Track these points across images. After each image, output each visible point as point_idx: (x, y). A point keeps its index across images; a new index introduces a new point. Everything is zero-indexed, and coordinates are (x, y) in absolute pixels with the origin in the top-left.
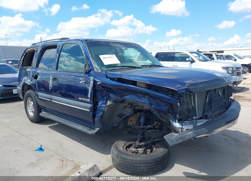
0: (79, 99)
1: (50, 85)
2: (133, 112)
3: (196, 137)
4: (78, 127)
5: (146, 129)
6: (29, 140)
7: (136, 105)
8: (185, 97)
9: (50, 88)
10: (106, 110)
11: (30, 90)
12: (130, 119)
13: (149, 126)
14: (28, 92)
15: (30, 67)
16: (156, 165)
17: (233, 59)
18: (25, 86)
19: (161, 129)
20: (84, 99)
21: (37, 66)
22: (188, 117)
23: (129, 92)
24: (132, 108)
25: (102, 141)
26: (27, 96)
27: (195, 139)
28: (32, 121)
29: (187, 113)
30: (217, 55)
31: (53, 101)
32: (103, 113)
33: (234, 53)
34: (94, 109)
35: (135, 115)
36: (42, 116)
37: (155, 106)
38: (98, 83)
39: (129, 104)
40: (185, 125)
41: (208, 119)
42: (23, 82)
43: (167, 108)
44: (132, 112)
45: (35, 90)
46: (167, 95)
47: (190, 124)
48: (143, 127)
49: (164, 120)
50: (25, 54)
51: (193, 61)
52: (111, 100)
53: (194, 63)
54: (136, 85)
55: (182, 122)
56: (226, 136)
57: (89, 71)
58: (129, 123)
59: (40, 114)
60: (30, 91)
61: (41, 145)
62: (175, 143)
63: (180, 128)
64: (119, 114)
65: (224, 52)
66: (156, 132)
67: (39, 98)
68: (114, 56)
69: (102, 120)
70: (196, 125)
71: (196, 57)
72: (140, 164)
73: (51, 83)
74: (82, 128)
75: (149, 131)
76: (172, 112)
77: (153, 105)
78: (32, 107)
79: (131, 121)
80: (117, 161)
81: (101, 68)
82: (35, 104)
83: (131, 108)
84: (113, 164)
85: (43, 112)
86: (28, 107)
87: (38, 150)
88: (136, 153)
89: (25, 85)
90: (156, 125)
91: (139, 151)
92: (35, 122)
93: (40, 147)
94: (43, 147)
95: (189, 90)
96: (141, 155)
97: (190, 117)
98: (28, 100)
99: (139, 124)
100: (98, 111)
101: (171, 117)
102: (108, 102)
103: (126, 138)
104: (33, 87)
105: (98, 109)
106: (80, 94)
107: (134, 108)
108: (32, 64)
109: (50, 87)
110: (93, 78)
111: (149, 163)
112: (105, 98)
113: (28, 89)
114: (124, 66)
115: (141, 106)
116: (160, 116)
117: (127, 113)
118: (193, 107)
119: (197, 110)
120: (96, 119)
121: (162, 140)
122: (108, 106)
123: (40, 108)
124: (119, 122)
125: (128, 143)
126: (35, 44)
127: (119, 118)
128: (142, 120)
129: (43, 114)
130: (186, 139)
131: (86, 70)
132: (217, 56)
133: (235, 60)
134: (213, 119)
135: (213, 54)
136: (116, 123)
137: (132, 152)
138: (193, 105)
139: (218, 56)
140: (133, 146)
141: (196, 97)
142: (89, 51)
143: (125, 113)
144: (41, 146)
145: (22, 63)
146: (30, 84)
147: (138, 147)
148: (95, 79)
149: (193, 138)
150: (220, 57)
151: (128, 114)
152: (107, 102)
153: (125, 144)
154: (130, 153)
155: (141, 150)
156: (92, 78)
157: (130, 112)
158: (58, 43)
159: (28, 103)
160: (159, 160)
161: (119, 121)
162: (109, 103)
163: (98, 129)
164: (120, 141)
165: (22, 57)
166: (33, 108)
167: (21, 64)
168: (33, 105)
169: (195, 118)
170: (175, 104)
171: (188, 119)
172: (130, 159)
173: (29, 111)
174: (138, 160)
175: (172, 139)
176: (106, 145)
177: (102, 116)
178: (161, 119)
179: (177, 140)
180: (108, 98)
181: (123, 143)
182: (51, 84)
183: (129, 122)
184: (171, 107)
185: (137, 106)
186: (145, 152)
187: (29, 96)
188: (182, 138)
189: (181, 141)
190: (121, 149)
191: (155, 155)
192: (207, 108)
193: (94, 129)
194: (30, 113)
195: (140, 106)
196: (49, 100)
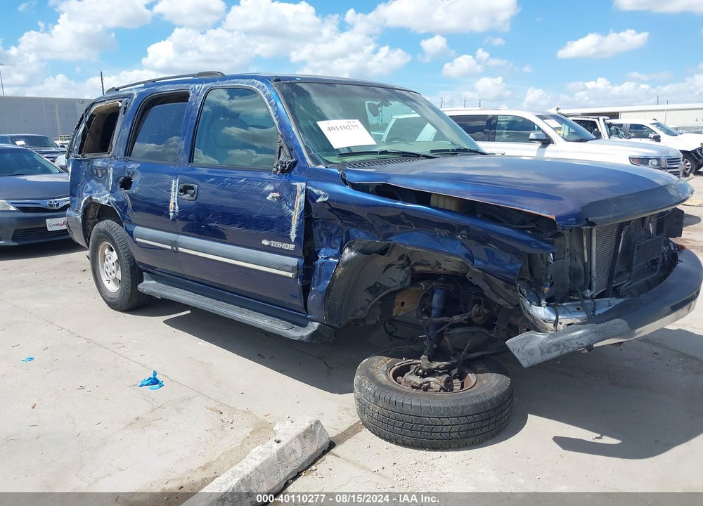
0: (263, 242)
1: (171, 205)
2: (409, 280)
3: (594, 346)
4: (258, 320)
5: (449, 324)
6: (116, 359)
7: (419, 261)
8: (567, 238)
9: (171, 214)
10: (339, 272)
11: (107, 221)
12: (399, 300)
13: (456, 318)
14: (103, 225)
15: (105, 155)
16: (482, 421)
17: (652, 135)
18: (92, 210)
19: (489, 324)
20: (278, 245)
21: (128, 152)
22: (572, 292)
23: (410, 225)
24: (408, 268)
25: (319, 358)
26: (97, 237)
27: (589, 350)
28: (113, 305)
29: (568, 280)
30: (609, 125)
31: (180, 249)
32: (332, 282)
33: (655, 119)
34: (307, 271)
35: (413, 289)
36: (145, 291)
37: (483, 262)
38: (319, 200)
39: (401, 258)
40: (563, 313)
41: (622, 297)
42: (85, 199)
43: (519, 266)
44: (406, 279)
45: (124, 219)
46: (523, 231)
47: (578, 309)
48: (440, 319)
49: (501, 301)
50: (88, 117)
51: (546, 142)
52: (353, 246)
53: (550, 147)
54: (427, 204)
55: (554, 305)
56: (654, 344)
57: (290, 166)
58: (398, 311)
59: (140, 286)
60: (109, 222)
61: (155, 371)
62: (538, 358)
63: (550, 321)
64: (372, 284)
65: (621, 115)
66: (474, 333)
67: (136, 242)
68: (357, 122)
69: (329, 301)
70: (594, 312)
71: (555, 129)
72: (440, 418)
73: (174, 199)
74: (270, 324)
75: (458, 330)
76: (529, 278)
77: (479, 259)
78: (113, 267)
79: (403, 304)
80: (377, 411)
81: (326, 158)
82: (124, 258)
83: (403, 267)
84: (362, 419)
85: (147, 280)
86: (100, 267)
87: (146, 383)
88: (426, 389)
89: (90, 204)
90: (477, 315)
91: (432, 385)
92: (124, 308)
93: (152, 377)
94: (158, 377)
95: (587, 219)
96: (438, 394)
97: (576, 292)
98: (101, 247)
99: (428, 313)
100: (316, 277)
101: (525, 292)
102: (347, 251)
103: (389, 351)
104: (119, 211)
105: (317, 272)
106: (265, 230)
107: (413, 270)
108: (110, 148)
109: (171, 211)
110: (303, 184)
111: (466, 416)
112: (338, 242)
113: (100, 218)
114: (385, 152)
115: (433, 264)
116: (491, 289)
117: (393, 282)
118: (584, 264)
119: (594, 274)
120: (311, 297)
121: (490, 355)
122: (346, 264)
123: (139, 269)
124: (369, 306)
125: (398, 364)
126: (117, 90)
127: (369, 297)
128: (436, 300)
129: (149, 286)
130: (571, 350)
131: (282, 163)
132: (610, 128)
133: (657, 139)
134: (633, 296)
135: (599, 120)
136: (362, 308)
137: (413, 387)
138: (586, 260)
139: (613, 128)
140: (412, 371)
141: (594, 238)
142: (290, 110)
143: (386, 282)
144: (155, 373)
145: (79, 143)
146: (109, 203)
147: (426, 373)
148: (309, 188)
149: (587, 347)
150: (617, 130)
151: (395, 286)
152: (341, 251)
153: (390, 366)
154: (409, 388)
155: (436, 382)
156: (300, 186)
157: (401, 279)
158: (192, 86)
159: (101, 255)
160: (490, 408)
161: (372, 303)
162: (348, 254)
163: (316, 324)
164: (376, 358)
165: (78, 127)
166: (118, 269)
167: (76, 147)
168: (117, 261)
169: (589, 295)
170: (542, 255)
171: (572, 297)
172: (413, 404)
173: (104, 278)
174: (435, 408)
175: (529, 347)
176: (330, 368)
177: (329, 289)
178: (494, 298)
179: (545, 351)
180: (344, 241)
181: (385, 364)
182: (174, 203)
183: (397, 307)
184: (528, 266)
185: (420, 264)
186: (448, 387)
187: (106, 236)
188: (557, 345)
189: (555, 354)
190: (382, 377)
191: (479, 393)
192: (619, 267)
193: (304, 326)
194: (106, 283)
195: (429, 265)
196: (170, 247)
